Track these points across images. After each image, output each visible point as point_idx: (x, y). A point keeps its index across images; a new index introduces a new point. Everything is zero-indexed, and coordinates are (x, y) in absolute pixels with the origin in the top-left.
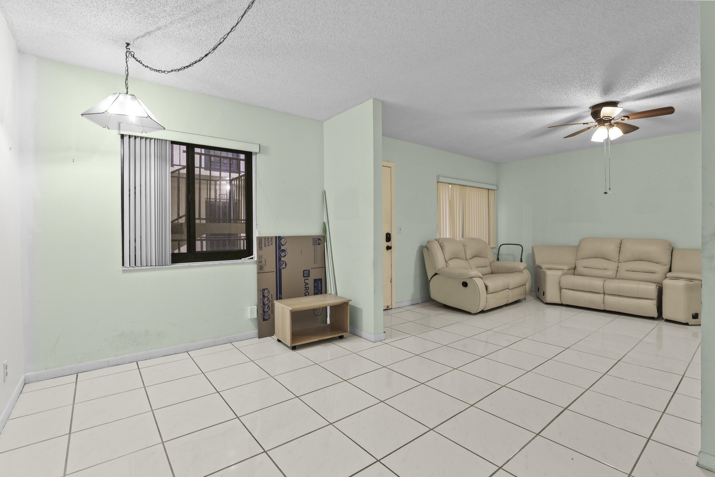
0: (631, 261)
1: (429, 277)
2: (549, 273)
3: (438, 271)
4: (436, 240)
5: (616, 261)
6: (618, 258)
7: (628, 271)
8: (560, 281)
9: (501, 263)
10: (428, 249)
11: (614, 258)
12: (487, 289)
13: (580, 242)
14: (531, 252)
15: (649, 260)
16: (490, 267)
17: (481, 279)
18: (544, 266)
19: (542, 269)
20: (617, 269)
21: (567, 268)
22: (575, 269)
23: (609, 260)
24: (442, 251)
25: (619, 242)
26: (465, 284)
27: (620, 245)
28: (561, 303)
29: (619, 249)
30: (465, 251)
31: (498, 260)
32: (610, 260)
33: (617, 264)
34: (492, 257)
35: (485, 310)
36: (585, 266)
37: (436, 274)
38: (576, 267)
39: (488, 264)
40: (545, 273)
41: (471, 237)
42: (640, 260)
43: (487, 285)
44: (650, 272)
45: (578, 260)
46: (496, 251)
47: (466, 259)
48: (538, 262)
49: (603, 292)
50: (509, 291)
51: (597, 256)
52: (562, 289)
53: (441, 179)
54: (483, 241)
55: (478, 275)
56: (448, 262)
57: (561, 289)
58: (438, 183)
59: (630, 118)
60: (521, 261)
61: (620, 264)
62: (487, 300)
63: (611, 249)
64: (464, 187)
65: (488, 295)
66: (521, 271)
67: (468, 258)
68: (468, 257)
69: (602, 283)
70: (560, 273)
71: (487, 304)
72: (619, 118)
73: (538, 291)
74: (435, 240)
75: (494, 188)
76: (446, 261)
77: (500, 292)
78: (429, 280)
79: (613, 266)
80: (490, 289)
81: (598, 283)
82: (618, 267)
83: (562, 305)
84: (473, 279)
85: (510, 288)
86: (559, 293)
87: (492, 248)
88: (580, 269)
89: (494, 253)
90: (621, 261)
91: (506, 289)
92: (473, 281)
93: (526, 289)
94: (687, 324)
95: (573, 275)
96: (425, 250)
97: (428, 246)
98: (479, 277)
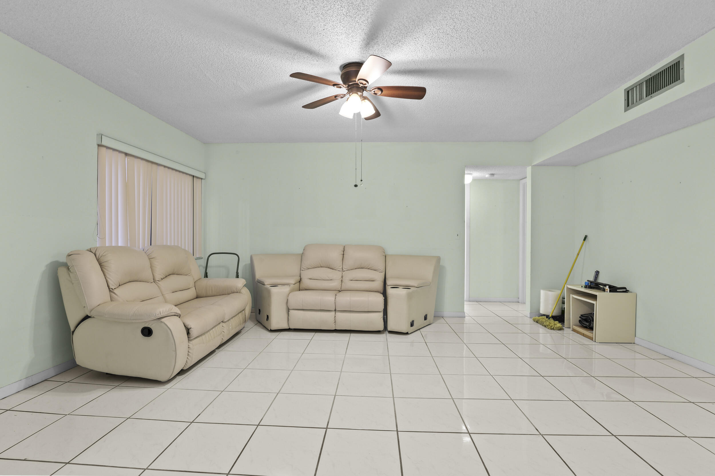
0: (354, 269)
1: (72, 324)
2: (274, 290)
3: (91, 311)
4: (90, 251)
5: (340, 270)
6: (342, 267)
7: (351, 280)
8: (288, 299)
9: (211, 282)
10: (68, 269)
11: (339, 267)
12: (188, 333)
13: (304, 250)
14: (249, 262)
15: (368, 268)
16: (194, 288)
17: (177, 318)
18: (267, 282)
19: (264, 285)
20: (341, 279)
21: (293, 283)
22: (300, 282)
23: (333, 269)
24: (102, 270)
25: (342, 249)
26: (147, 332)
27: (343, 252)
28: (288, 328)
29: (343, 256)
30: (151, 267)
31: (207, 277)
32: (335, 269)
33: (341, 273)
34: (197, 272)
35: (185, 369)
36: (310, 277)
37: (87, 317)
38: (302, 280)
39: (192, 284)
40: (269, 292)
41: (164, 244)
42: (361, 268)
43: (189, 327)
44: (371, 280)
45: (303, 270)
46: (203, 262)
47: (155, 281)
48: (259, 275)
49: (334, 309)
50: (224, 324)
51: (322, 266)
52: (290, 311)
53: (106, 142)
54: (184, 250)
55: (172, 311)
56: (115, 291)
57: (288, 310)
58: (100, 148)
59: (384, 92)
60: (237, 276)
61: (344, 273)
62: (188, 352)
63: (335, 256)
64: (154, 166)
65: (191, 342)
66: (238, 292)
67: (157, 279)
68: (158, 277)
69: (334, 299)
70: (287, 289)
71: (188, 357)
72: (372, 90)
73: (259, 314)
74: (88, 250)
75: (202, 176)
76: (110, 290)
77: (211, 331)
78: (72, 329)
79: (336, 275)
80: (194, 333)
81: (328, 299)
82: (342, 277)
83: (289, 330)
84: (163, 320)
85: (226, 320)
86: (286, 316)
87: (197, 259)
88: (306, 282)
89: (199, 266)
90: (344, 270)
91: (220, 323)
92: (163, 324)
93: (246, 315)
94: (407, 333)
95: (298, 291)
96: (62, 273)
97: (68, 264)
98: (175, 315)
